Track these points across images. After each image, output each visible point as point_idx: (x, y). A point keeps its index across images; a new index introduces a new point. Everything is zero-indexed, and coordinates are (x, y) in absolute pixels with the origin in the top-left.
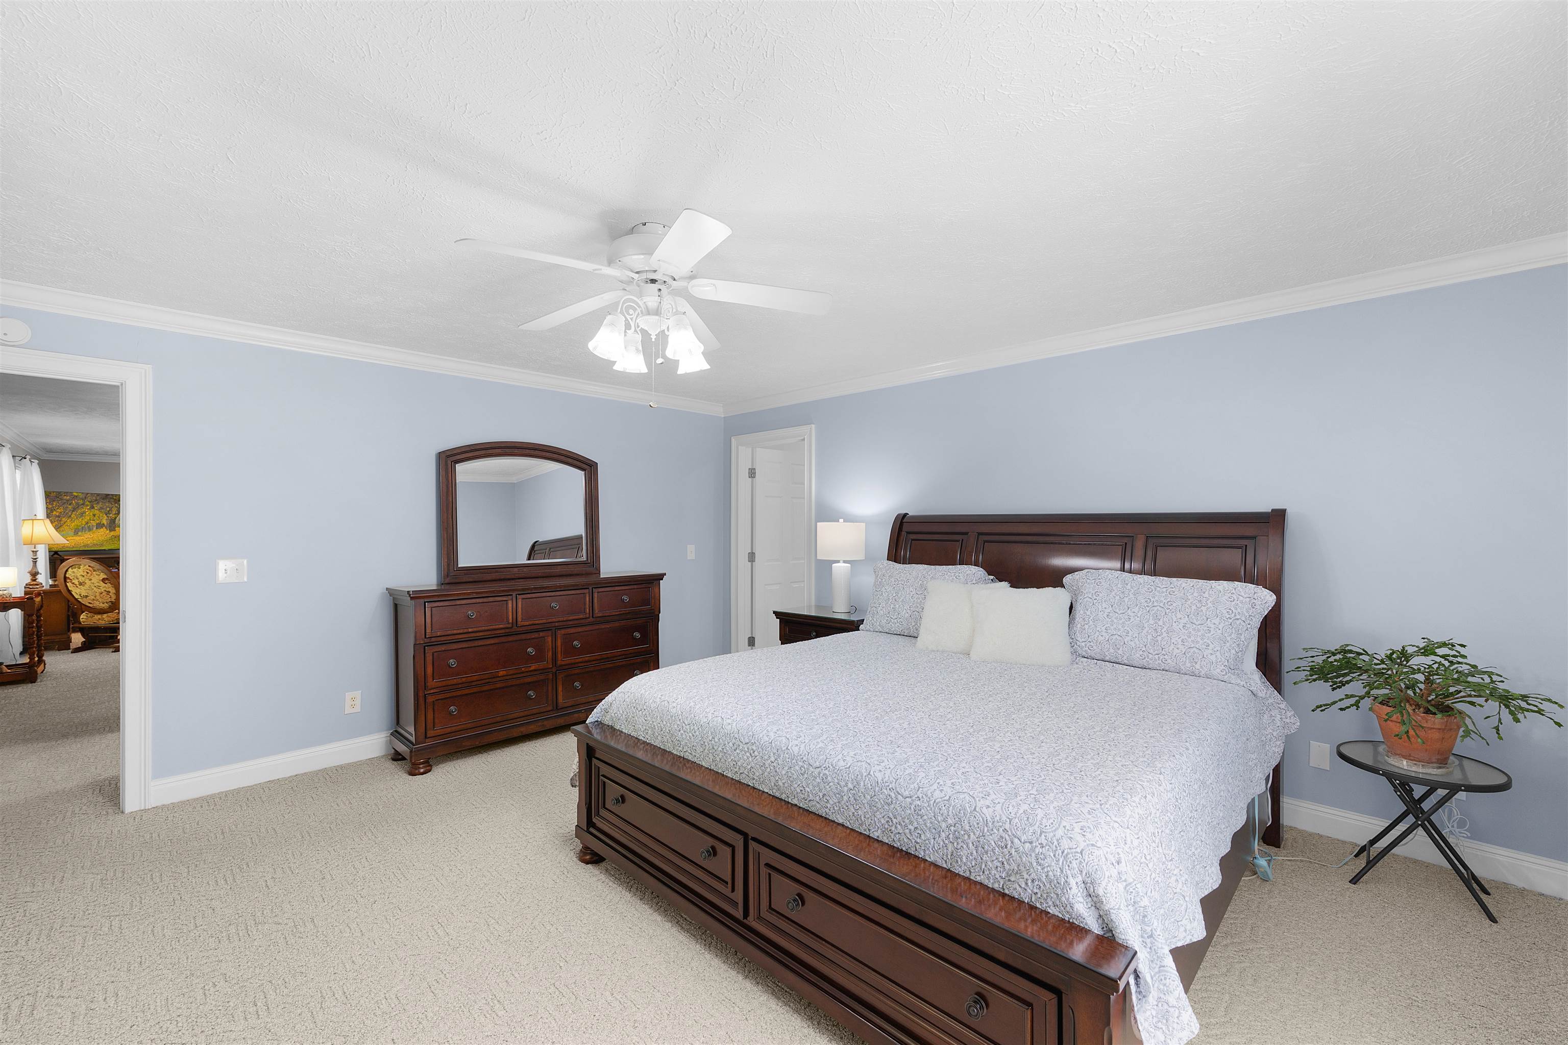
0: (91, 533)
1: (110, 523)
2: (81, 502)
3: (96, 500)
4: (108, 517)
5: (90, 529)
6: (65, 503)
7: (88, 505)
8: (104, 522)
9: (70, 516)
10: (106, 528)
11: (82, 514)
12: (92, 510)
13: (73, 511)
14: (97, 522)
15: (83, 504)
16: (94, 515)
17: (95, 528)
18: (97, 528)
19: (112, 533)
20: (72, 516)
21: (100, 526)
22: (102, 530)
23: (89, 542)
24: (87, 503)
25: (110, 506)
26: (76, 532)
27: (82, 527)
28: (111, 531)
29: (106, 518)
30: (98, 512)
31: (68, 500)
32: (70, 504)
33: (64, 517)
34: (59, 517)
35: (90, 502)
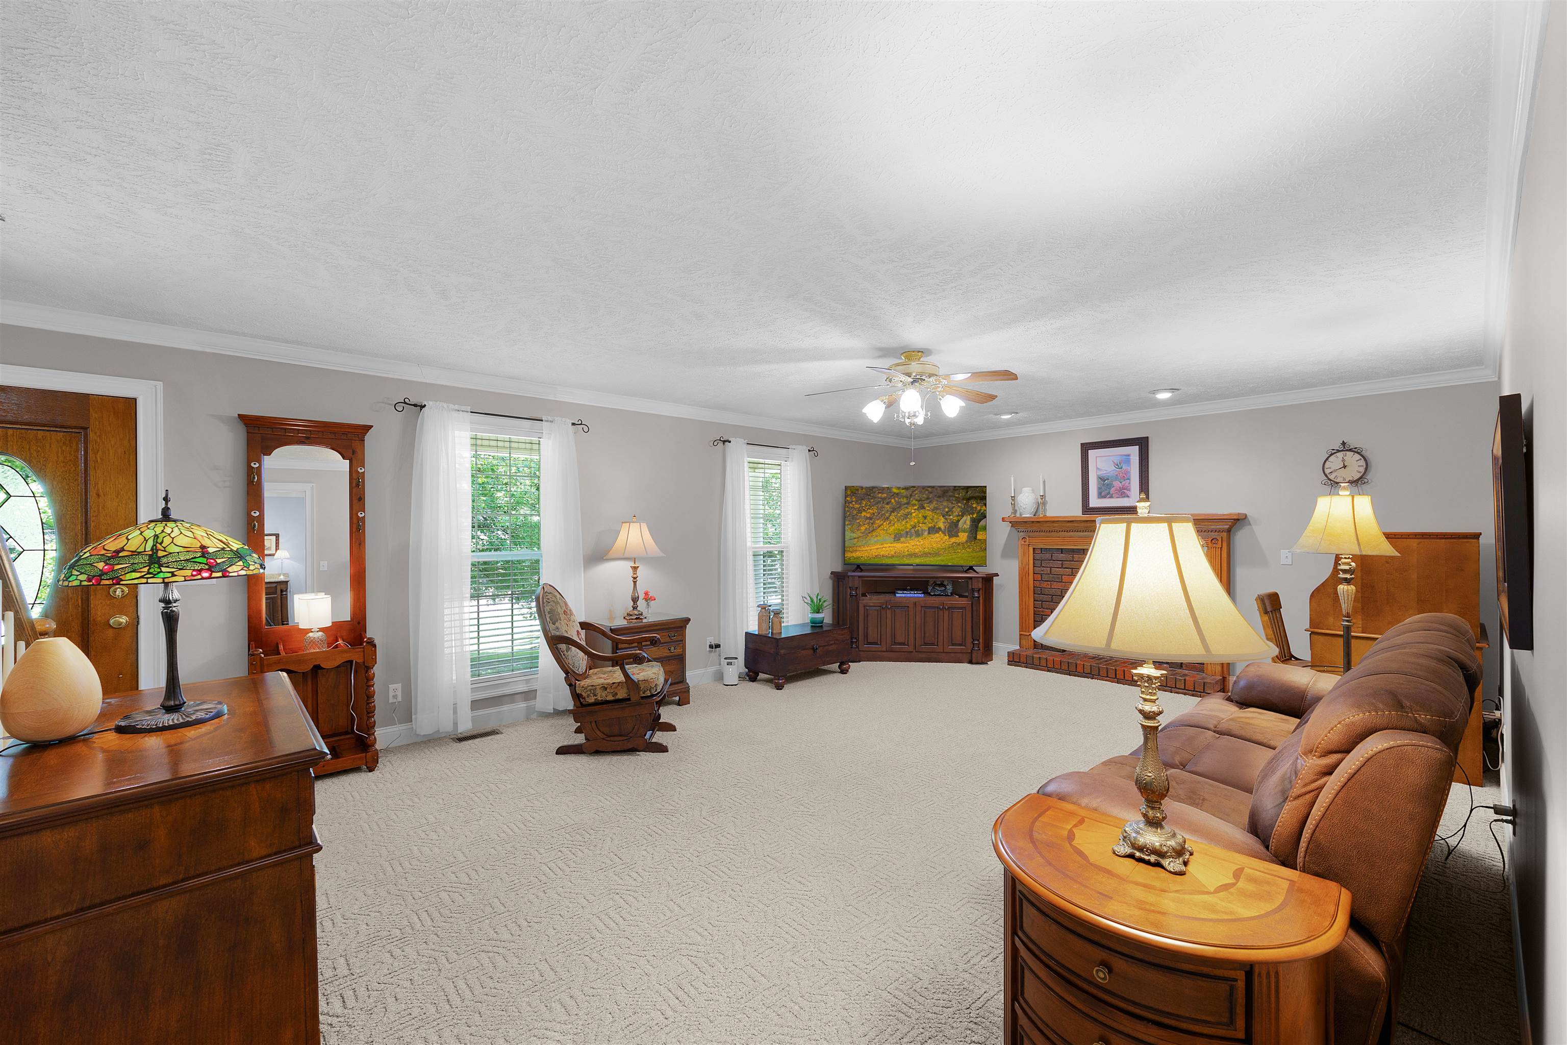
0: (920, 539)
1: (950, 527)
2: (905, 500)
3: (928, 498)
4: (946, 519)
5: (918, 534)
6: (880, 502)
7: (915, 505)
8: (941, 525)
9: (888, 518)
10: (944, 533)
11: (906, 516)
12: (922, 511)
13: (893, 512)
14: (930, 525)
15: (908, 503)
16: (925, 517)
17: (926, 533)
18: (929, 533)
19: (953, 540)
20: (891, 518)
21: (933, 530)
22: (937, 535)
23: (917, 550)
24: (914, 502)
25: (950, 505)
26: (897, 537)
27: (907, 533)
28: (950, 537)
29: (943, 520)
30: (931, 513)
31: (884, 499)
32: (887, 504)
33: (878, 519)
34: (870, 519)
35: (919, 501)
